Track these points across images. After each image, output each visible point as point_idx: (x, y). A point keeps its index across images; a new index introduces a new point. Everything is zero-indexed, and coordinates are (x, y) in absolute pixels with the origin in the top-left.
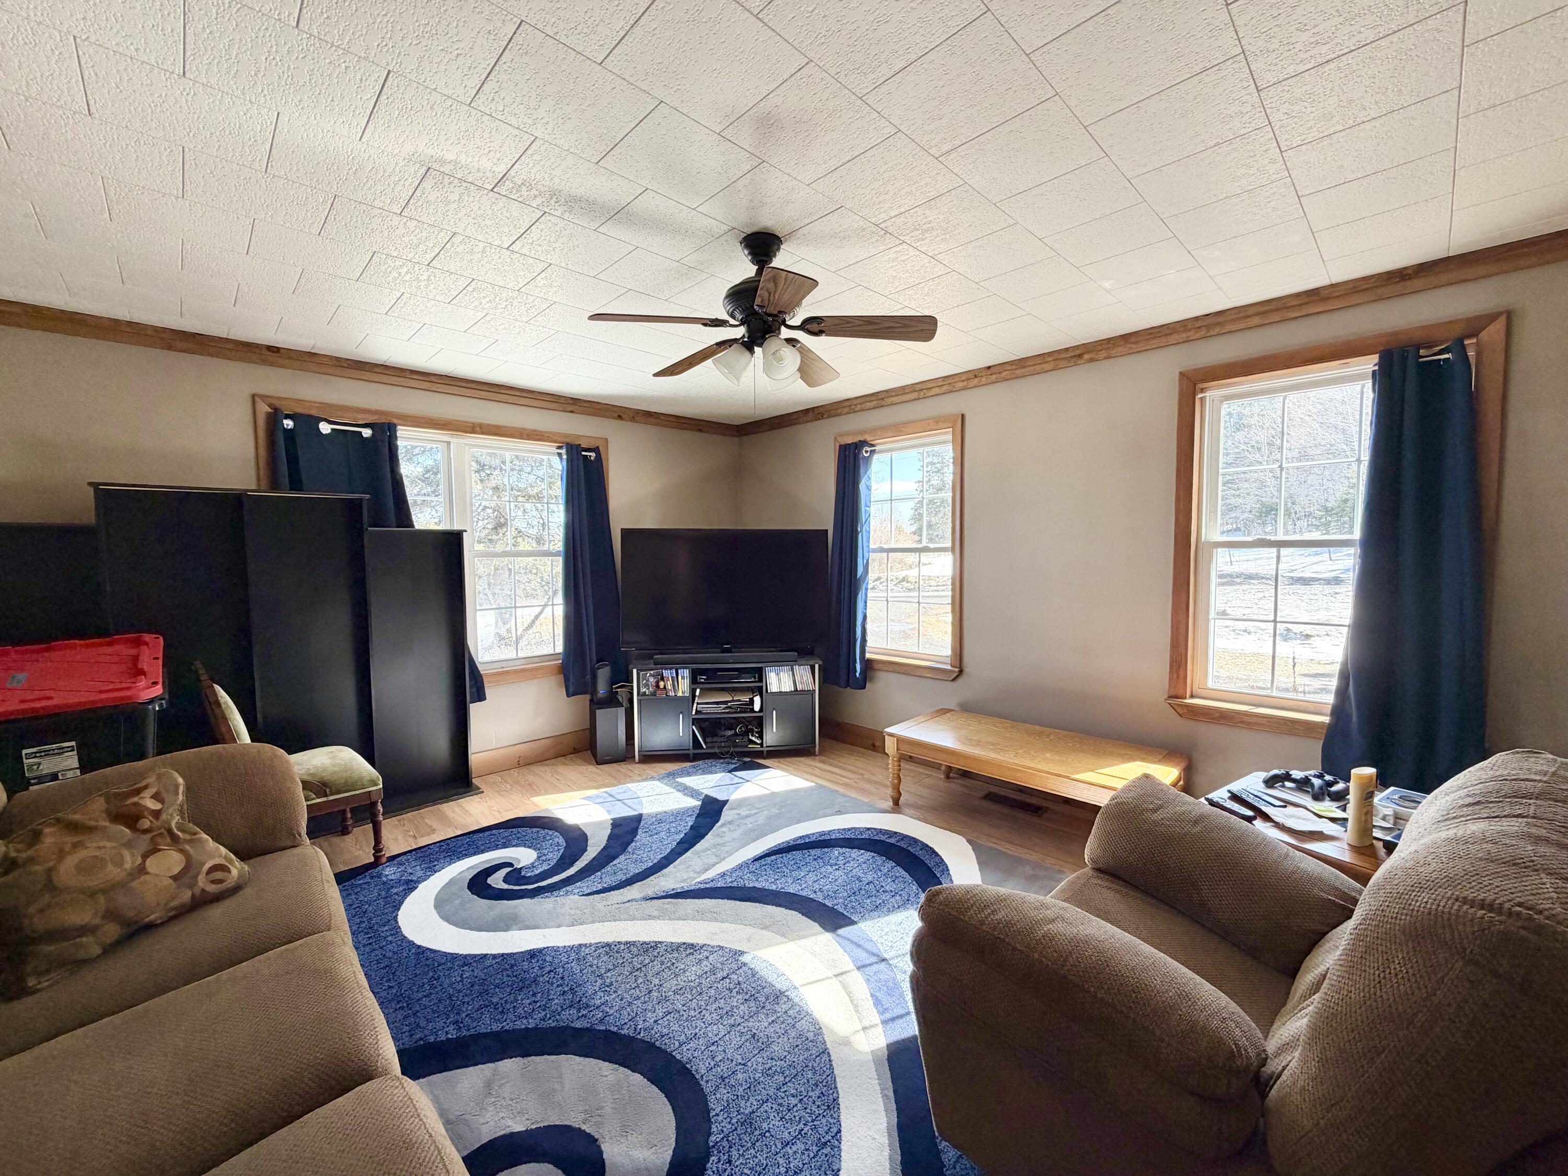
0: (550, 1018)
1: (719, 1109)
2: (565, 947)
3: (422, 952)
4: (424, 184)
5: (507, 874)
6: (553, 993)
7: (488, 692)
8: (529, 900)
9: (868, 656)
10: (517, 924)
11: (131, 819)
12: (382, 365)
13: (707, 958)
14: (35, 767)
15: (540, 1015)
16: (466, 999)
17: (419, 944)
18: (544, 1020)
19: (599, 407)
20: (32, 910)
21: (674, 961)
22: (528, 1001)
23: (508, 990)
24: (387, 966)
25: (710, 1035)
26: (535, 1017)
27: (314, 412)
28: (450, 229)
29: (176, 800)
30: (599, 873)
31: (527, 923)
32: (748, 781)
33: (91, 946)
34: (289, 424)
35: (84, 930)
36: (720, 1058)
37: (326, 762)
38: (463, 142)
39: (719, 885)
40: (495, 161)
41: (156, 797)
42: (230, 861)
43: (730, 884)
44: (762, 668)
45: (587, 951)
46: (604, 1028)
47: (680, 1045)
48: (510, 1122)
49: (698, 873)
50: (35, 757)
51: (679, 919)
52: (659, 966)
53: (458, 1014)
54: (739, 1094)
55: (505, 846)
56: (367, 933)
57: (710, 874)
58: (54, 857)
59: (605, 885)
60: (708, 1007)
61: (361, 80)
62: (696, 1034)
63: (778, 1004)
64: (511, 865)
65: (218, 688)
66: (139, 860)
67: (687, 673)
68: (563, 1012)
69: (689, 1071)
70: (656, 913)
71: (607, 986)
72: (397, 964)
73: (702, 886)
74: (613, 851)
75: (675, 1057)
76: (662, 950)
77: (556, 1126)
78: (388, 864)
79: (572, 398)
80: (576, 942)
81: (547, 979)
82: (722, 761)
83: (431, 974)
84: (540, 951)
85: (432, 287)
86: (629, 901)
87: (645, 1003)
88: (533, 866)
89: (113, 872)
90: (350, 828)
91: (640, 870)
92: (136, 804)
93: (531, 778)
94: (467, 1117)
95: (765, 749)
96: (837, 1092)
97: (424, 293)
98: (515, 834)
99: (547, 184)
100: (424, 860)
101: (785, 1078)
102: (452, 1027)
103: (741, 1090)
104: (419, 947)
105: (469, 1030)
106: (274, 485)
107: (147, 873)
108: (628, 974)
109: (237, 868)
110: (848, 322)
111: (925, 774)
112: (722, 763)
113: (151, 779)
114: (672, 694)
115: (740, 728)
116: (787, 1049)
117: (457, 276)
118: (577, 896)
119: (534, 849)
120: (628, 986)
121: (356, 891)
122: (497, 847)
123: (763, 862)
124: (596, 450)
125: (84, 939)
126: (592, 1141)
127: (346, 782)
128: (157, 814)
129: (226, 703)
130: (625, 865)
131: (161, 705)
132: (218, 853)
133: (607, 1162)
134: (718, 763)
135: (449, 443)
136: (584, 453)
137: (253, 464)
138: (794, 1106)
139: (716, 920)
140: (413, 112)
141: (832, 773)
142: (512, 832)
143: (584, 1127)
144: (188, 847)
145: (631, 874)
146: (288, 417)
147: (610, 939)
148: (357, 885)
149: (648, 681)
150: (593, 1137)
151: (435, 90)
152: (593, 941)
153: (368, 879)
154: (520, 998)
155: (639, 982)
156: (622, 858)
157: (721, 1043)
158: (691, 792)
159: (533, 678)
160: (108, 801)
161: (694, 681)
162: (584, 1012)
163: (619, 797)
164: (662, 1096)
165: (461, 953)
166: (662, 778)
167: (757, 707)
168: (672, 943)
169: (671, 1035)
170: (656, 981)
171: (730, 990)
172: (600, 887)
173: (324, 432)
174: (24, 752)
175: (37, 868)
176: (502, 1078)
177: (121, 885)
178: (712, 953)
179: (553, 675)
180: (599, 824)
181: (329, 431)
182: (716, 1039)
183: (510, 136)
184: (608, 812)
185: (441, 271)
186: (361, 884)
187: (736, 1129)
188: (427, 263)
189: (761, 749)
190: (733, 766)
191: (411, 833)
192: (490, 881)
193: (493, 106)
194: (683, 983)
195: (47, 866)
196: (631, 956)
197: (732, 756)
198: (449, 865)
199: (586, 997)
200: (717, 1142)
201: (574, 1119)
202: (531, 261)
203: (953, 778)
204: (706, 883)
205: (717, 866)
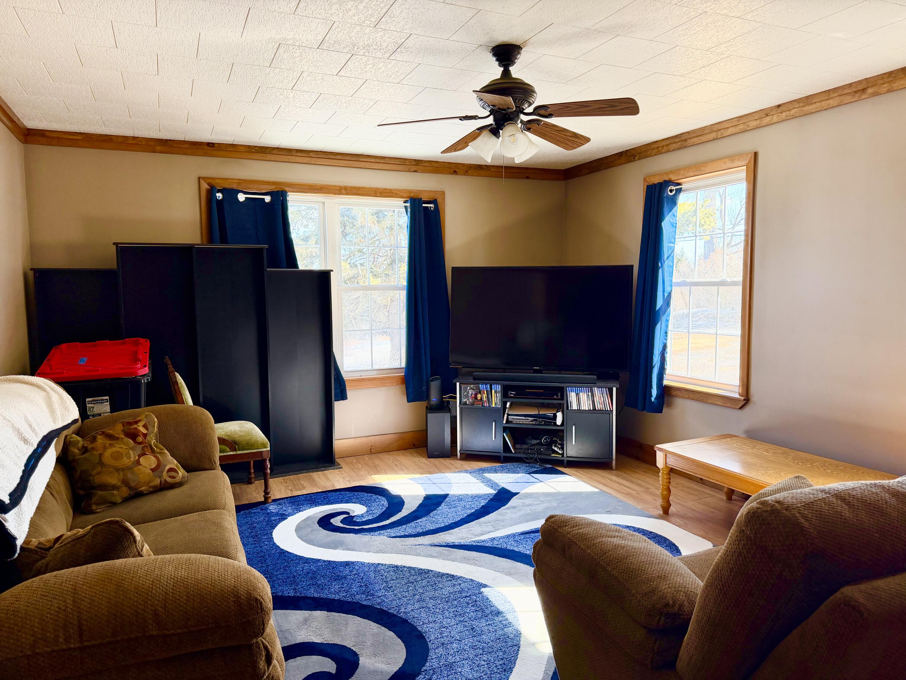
0: (349, 597)
1: (434, 657)
2: (369, 563)
3: (283, 553)
4: (279, 51)
5: (344, 518)
6: (354, 585)
7: (349, 393)
8: (354, 535)
9: (665, 382)
10: (342, 547)
11: (133, 435)
12: (278, 148)
13: (460, 584)
14: (92, 409)
15: (343, 594)
16: (303, 579)
17: (282, 548)
18: (345, 597)
19: (438, 165)
20: (94, 472)
21: (437, 582)
22: (338, 587)
23: (328, 579)
24: (262, 556)
25: (444, 623)
26: (340, 595)
27: (235, 186)
28: (299, 70)
29: (154, 430)
30: (405, 526)
31: (349, 547)
32: (542, 482)
33: (117, 496)
34: (219, 196)
35: (114, 487)
36: (446, 635)
37: (237, 429)
38: (295, 30)
39: (487, 545)
40: (315, 35)
41: (145, 426)
42: (178, 468)
43: (495, 546)
44: (563, 387)
45: (382, 568)
46: (379, 607)
47: (423, 624)
48: (313, 638)
49: (475, 535)
50: (92, 403)
51: (450, 560)
52: (426, 583)
53: (297, 585)
54: (450, 653)
55: (347, 502)
56: (254, 538)
57: (483, 538)
58: (102, 449)
59: (407, 534)
60: (449, 610)
61: (237, 14)
62: (435, 621)
63: (497, 616)
64: (347, 513)
65: (177, 374)
66: (137, 458)
67: (499, 388)
68: (357, 596)
69: (423, 637)
70: (435, 554)
71: (389, 588)
72: (268, 556)
73: (474, 544)
74: (418, 514)
75: (417, 629)
76: (431, 575)
77: (337, 644)
78: (272, 503)
79: (415, 160)
80: (377, 562)
81: (353, 578)
82: (527, 465)
83: (286, 564)
84: (353, 563)
85: (297, 101)
86: (419, 545)
87: (409, 600)
88: (362, 516)
89: (126, 461)
90: (253, 480)
91: (434, 528)
92: (136, 428)
93: (377, 462)
94: (291, 631)
95: (565, 459)
96: (515, 665)
97: (293, 104)
98: (356, 496)
99: (349, 41)
100: (294, 504)
101: (483, 652)
102: (292, 591)
103: (452, 651)
104: (282, 550)
105: (301, 594)
106: (211, 240)
107: (141, 465)
108: (404, 584)
109: (182, 472)
110: (568, 107)
111: (709, 494)
112: (527, 466)
113: (142, 417)
114: (486, 404)
115: (545, 439)
116: (492, 639)
117: (310, 93)
118: (385, 537)
119: (366, 506)
120: (401, 590)
121: (251, 515)
122: (341, 502)
123: (528, 536)
124: (434, 202)
125: (115, 492)
126: (355, 655)
127: (248, 443)
128: (145, 435)
129: (181, 383)
130: (425, 523)
131: (148, 379)
132: (172, 462)
133: (360, 665)
134: (523, 466)
135: (324, 203)
136: (424, 205)
137: (198, 225)
138: (482, 665)
139: (476, 565)
140: (265, 22)
141: (620, 484)
142: (354, 494)
143: (352, 648)
144: (158, 455)
145: (427, 529)
146: (219, 191)
147: (399, 563)
148: (252, 513)
149: (468, 393)
150: (357, 653)
151: (274, 11)
152: (388, 563)
153: (259, 510)
154: (334, 584)
155: (409, 589)
156: (424, 519)
157: (450, 628)
158: (491, 484)
159: (383, 385)
160: (123, 426)
161: (505, 395)
162: (370, 598)
163: (435, 481)
164: (403, 645)
165: (305, 556)
166: (473, 472)
167: (559, 421)
168: (439, 572)
169: (419, 618)
170: (421, 591)
171: (468, 604)
172: (403, 534)
173: (241, 201)
174: (87, 400)
175: (95, 452)
176: (314, 619)
177: (129, 468)
178: (465, 582)
179: (398, 385)
180: (414, 497)
181: (244, 199)
182: (447, 625)
183: (320, 23)
184: (425, 489)
185: (300, 92)
186: (255, 512)
187: (441, 667)
188: (291, 88)
189: (562, 458)
190: (535, 469)
191: (290, 488)
192: (332, 521)
193: (306, 12)
194: (438, 595)
195: (99, 452)
196: (409, 575)
197: (536, 461)
198: (309, 508)
199: (374, 591)
200: (427, 670)
201: (348, 643)
202: (353, 80)
203: (735, 500)
204: (478, 542)
205: (491, 533)
